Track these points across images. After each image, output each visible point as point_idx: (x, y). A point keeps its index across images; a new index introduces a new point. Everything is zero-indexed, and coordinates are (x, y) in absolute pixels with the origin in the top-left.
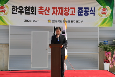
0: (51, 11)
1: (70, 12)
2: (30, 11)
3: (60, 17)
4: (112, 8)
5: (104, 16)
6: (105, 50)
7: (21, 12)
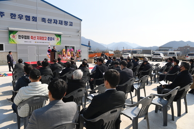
1: (45, 39)
2: (27, 37)
3: (40, 41)
4: (61, 38)
5: (58, 41)
7: (23, 38)
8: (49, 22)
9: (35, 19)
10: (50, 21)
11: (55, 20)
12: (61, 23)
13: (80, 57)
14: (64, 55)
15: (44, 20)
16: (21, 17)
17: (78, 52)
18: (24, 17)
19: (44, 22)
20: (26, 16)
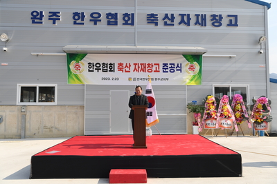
0: (133, 67)
1: (154, 69)
2: (108, 68)
3: (142, 74)
4: (200, 64)
5: (192, 74)
6: (194, 111)
7: (98, 70)
8: (166, 24)
9: (129, 19)
10: (169, 20)
11: (182, 16)
12: (201, 20)
13: (267, 120)
14: (209, 116)
15: (152, 19)
16: (95, 19)
17: (260, 106)
18: (103, 18)
19: (152, 26)
20: (108, 15)
